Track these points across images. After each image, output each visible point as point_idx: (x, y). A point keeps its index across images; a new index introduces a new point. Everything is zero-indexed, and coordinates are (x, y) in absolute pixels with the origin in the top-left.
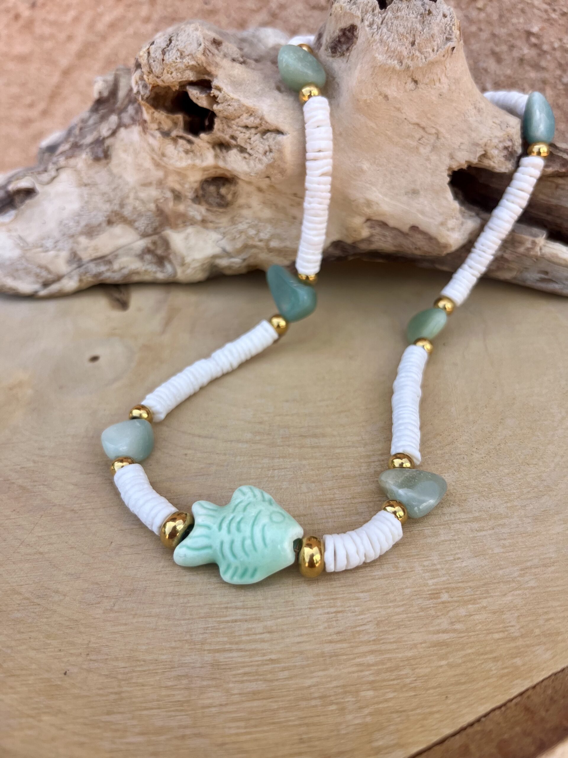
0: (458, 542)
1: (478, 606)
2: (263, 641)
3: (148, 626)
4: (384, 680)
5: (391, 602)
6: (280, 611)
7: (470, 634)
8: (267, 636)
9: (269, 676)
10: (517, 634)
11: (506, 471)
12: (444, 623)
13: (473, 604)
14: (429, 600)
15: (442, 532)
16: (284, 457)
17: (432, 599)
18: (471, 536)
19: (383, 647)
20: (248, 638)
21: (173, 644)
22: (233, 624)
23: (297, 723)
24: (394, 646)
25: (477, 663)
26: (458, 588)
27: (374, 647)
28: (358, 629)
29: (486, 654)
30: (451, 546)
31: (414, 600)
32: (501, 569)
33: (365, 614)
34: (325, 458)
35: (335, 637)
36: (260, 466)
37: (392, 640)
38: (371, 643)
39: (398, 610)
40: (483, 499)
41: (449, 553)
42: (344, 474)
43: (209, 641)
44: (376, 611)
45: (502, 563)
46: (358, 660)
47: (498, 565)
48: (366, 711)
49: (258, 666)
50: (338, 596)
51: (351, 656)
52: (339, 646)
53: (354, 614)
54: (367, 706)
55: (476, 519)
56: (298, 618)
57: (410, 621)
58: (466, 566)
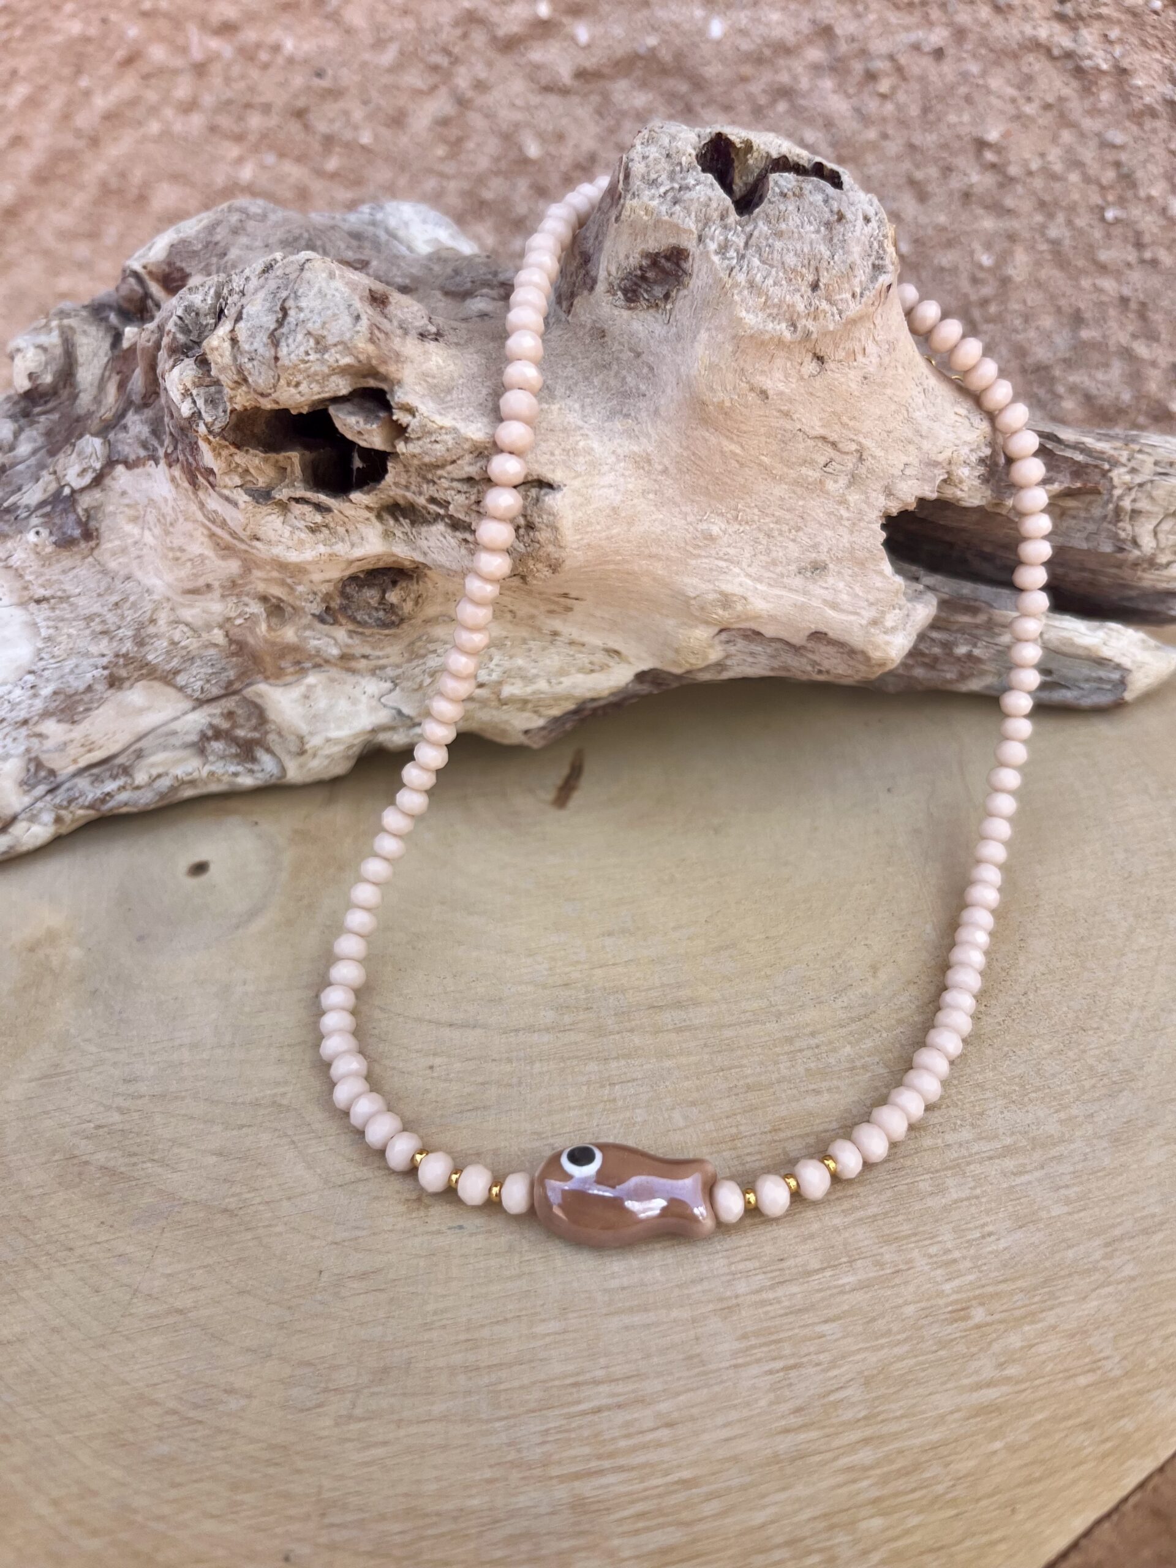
0: (984, 1200)
1: (1039, 1326)
2: (659, 1445)
3: (429, 1441)
4: (896, 1495)
5: (883, 1336)
6: (679, 1379)
7: (1037, 1382)
8: (664, 1434)
9: (685, 1516)
10: (1117, 1372)
11: (1047, 1047)
12: (986, 1368)
13: (1033, 1322)
14: (952, 1323)
15: (950, 1182)
16: (628, 1056)
17: (956, 1321)
18: (1005, 1185)
19: (885, 1429)
20: (631, 1442)
21: (488, 1474)
22: (596, 1418)
24: (904, 1424)
25: (1057, 1436)
26: (997, 1295)
27: (868, 1432)
28: (832, 1398)
29: (1069, 1417)
30: (973, 1210)
31: (922, 1327)
32: (1069, 1247)
33: (840, 1366)
34: (707, 1050)
35: (794, 1421)
36: (585, 1079)
37: (898, 1413)
38: (862, 1423)
39: (898, 1351)
40: (1013, 1107)
41: (971, 1225)
42: (748, 1081)
43: (556, 1457)
44: (858, 1357)
45: (1070, 1235)
46: (844, 1461)
47: (1063, 1241)
49: (659, 1496)
50: (782, 1335)
51: (829, 1455)
52: (803, 1436)
53: (819, 1368)
54: (875, 1548)
55: (1008, 1151)
56: (717, 1389)
57: (924, 1370)
58: (1005, 1249)
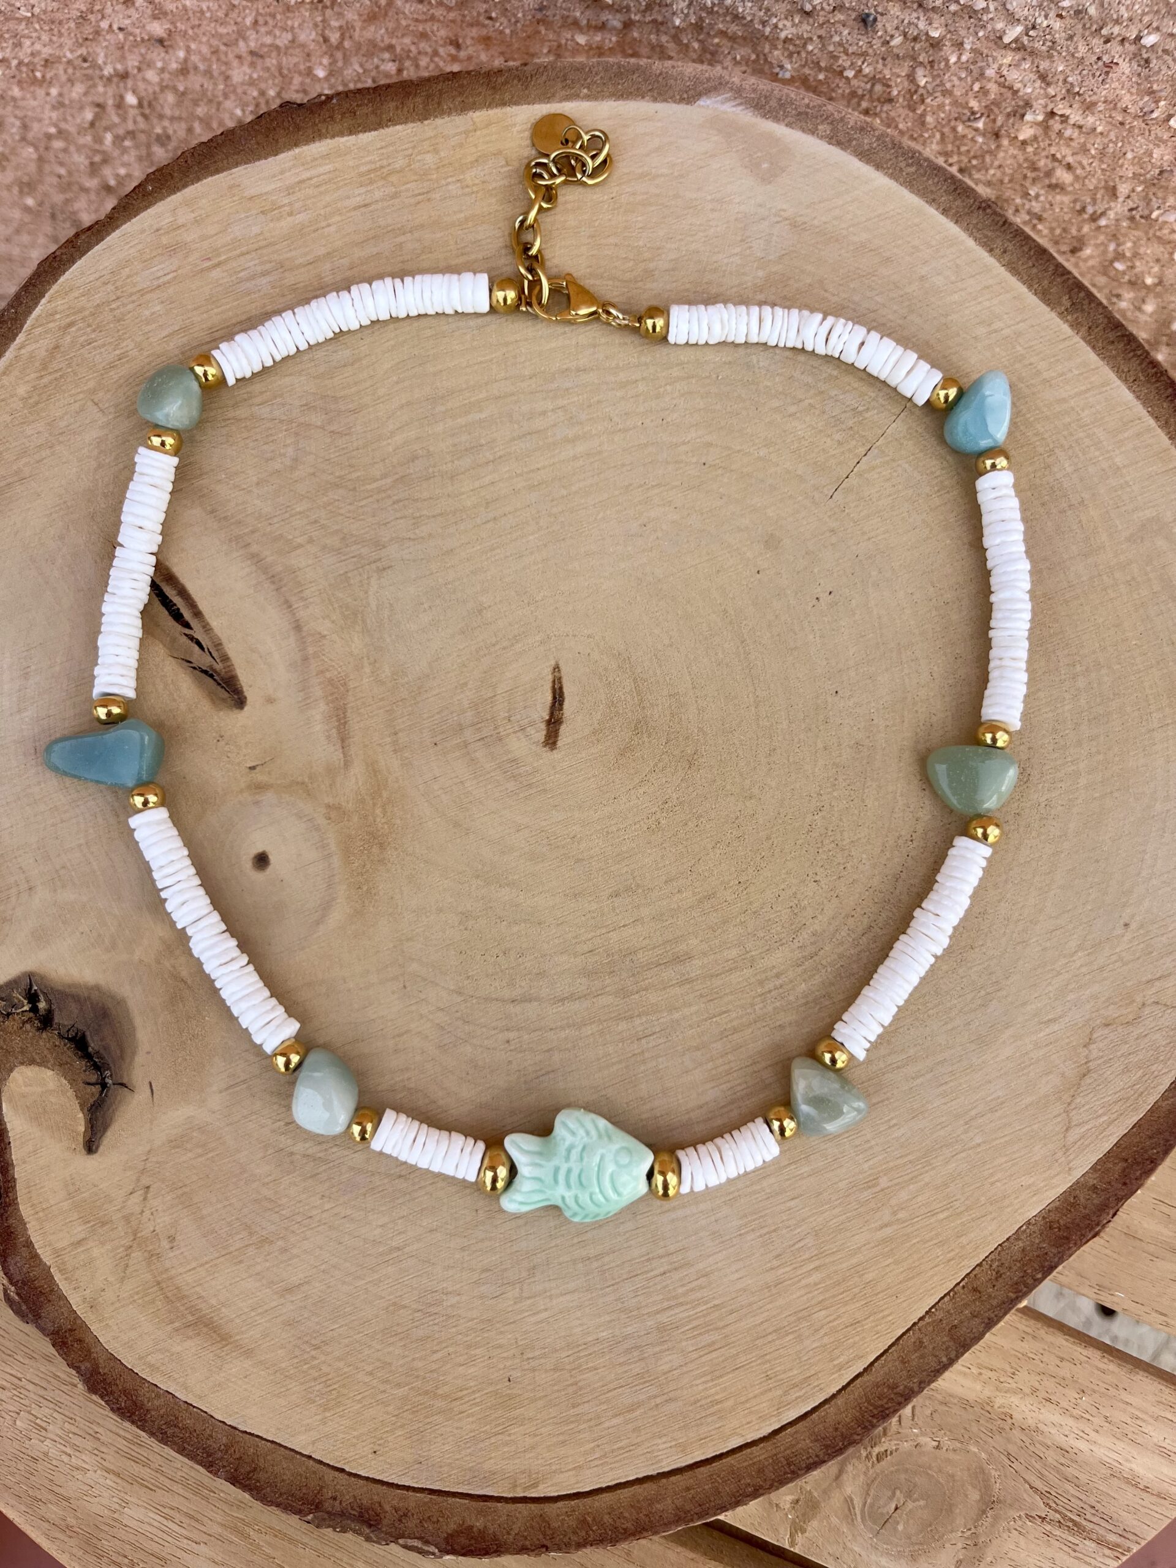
1: (919, 1184)
2: (701, 1288)
3: (570, 1305)
5: (825, 1204)
6: (708, 1247)
7: (914, 1220)
8: (703, 1281)
10: (962, 1208)
13: (915, 1182)
14: (867, 1190)
16: (647, 1013)
17: (870, 1188)
18: (906, 1087)
19: (826, 1261)
20: (686, 1288)
22: (663, 1278)
23: (759, 1361)
24: (837, 1256)
25: (924, 1252)
26: (896, 1167)
31: (850, 1194)
32: (942, 1128)
33: (801, 1227)
35: (775, 1263)
37: (834, 1250)
39: (835, 1212)
46: (804, 1282)
48: (822, 1332)
50: (765, 1212)
51: (796, 1280)
57: (849, 1222)
